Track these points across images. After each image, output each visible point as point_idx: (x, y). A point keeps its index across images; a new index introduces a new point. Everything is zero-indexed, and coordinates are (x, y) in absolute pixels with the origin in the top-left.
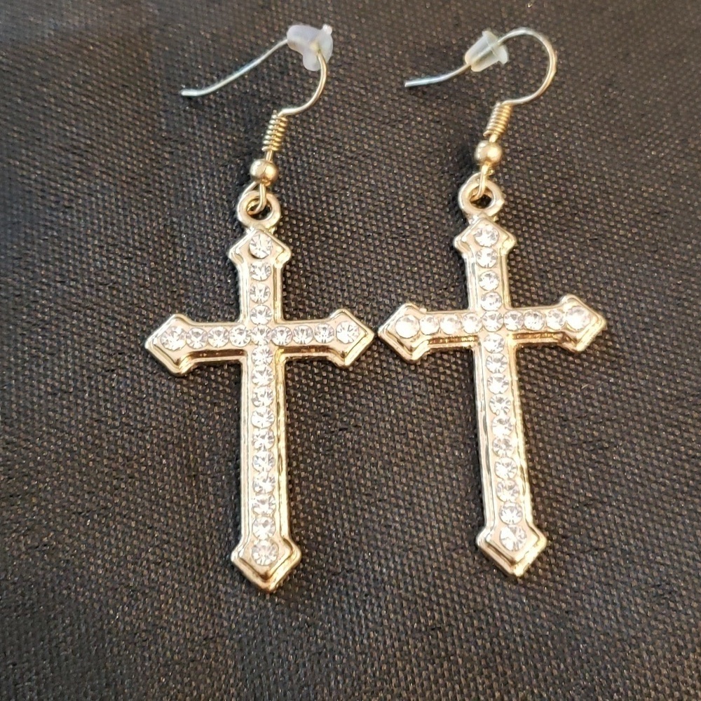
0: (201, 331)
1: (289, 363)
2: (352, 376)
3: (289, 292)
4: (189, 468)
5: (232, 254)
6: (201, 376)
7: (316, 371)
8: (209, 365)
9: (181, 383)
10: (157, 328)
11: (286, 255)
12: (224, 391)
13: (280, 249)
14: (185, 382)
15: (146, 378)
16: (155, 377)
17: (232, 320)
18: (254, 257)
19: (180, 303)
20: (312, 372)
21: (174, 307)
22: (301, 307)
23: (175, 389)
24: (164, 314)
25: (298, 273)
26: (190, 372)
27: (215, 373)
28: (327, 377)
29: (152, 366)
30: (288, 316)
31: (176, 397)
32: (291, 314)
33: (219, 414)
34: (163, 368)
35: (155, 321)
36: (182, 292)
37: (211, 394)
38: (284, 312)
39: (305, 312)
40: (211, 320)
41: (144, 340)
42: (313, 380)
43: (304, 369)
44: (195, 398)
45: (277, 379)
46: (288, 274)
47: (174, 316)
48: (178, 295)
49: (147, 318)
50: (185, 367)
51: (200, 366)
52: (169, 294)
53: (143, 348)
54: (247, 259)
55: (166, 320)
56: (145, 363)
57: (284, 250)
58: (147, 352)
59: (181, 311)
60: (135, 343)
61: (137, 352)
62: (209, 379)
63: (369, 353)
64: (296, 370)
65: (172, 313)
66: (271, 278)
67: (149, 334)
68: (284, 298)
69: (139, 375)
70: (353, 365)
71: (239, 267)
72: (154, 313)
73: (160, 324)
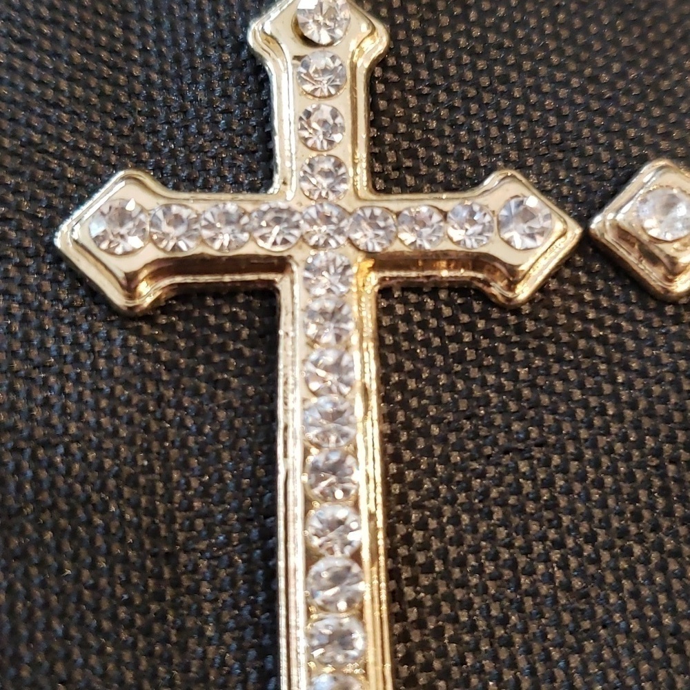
0: (185, 213)
1: (384, 292)
2: (530, 325)
3: (381, 129)
4: (154, 533)
5: (255, 36)
6: (185, 317)
7: (447, 312)
8: (204, 290)
9: (138, 332)
10: (81, 201)
11: (378, 43)
12: (238, 354)
13: (364, 28)
14: (146, 328)
15: (57, 317)
16: (79, 315)
17: (253, 189)
18: (308, 42)
19: (137, 144)
20: (437, 313)
21: (121, 153)
22: (409, 163)
23: (125, 346)
24: (101, 168)
25: (400, 85)
26: (160, 307)
27: (216, 311)
28: (470, 327)
29: (72, 289)
30: (380, 184)
31: (126, 364)
32: (387, 179)
33: (228, 407)
34: (94, 293)
35: (80, 184)
36: (141, 119)
37: (207, 360)
38: (372, 174)
39: (417, 176)
40: (206, 188)
41: (53, 226)
42: (439, 332)
43: (420, 306)
44: (171, 366)
45: (361, 331)
46: (380, 88)
47: (121, 173)
48: (132, 128)
49: (62, 177)
50: (148, 293)
51: (182, 294)
52: (111, 124)
53: (50, 247)
54: (291, 46)
55: (104, 182)
56: (55, 281)
57: (374, 29)
58: (59, 258)
59: (139, 164)
60: (34, 235)
61: (36, 256)
62: (203, 323)
63: (567, 273)
64: (400, 310)
65: (116, 168)
66: (345, 94)
67: (66, 214)
68: (374, 141)
69: (40, 310)
70: (531, 300)
71: (270, 65)
72: (77, 166)
73: (91, 192)
